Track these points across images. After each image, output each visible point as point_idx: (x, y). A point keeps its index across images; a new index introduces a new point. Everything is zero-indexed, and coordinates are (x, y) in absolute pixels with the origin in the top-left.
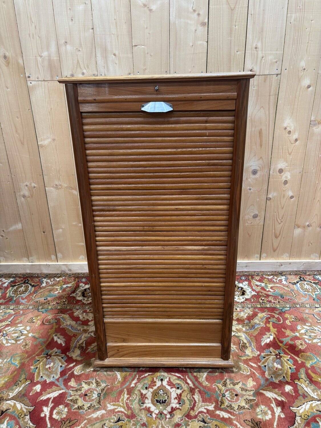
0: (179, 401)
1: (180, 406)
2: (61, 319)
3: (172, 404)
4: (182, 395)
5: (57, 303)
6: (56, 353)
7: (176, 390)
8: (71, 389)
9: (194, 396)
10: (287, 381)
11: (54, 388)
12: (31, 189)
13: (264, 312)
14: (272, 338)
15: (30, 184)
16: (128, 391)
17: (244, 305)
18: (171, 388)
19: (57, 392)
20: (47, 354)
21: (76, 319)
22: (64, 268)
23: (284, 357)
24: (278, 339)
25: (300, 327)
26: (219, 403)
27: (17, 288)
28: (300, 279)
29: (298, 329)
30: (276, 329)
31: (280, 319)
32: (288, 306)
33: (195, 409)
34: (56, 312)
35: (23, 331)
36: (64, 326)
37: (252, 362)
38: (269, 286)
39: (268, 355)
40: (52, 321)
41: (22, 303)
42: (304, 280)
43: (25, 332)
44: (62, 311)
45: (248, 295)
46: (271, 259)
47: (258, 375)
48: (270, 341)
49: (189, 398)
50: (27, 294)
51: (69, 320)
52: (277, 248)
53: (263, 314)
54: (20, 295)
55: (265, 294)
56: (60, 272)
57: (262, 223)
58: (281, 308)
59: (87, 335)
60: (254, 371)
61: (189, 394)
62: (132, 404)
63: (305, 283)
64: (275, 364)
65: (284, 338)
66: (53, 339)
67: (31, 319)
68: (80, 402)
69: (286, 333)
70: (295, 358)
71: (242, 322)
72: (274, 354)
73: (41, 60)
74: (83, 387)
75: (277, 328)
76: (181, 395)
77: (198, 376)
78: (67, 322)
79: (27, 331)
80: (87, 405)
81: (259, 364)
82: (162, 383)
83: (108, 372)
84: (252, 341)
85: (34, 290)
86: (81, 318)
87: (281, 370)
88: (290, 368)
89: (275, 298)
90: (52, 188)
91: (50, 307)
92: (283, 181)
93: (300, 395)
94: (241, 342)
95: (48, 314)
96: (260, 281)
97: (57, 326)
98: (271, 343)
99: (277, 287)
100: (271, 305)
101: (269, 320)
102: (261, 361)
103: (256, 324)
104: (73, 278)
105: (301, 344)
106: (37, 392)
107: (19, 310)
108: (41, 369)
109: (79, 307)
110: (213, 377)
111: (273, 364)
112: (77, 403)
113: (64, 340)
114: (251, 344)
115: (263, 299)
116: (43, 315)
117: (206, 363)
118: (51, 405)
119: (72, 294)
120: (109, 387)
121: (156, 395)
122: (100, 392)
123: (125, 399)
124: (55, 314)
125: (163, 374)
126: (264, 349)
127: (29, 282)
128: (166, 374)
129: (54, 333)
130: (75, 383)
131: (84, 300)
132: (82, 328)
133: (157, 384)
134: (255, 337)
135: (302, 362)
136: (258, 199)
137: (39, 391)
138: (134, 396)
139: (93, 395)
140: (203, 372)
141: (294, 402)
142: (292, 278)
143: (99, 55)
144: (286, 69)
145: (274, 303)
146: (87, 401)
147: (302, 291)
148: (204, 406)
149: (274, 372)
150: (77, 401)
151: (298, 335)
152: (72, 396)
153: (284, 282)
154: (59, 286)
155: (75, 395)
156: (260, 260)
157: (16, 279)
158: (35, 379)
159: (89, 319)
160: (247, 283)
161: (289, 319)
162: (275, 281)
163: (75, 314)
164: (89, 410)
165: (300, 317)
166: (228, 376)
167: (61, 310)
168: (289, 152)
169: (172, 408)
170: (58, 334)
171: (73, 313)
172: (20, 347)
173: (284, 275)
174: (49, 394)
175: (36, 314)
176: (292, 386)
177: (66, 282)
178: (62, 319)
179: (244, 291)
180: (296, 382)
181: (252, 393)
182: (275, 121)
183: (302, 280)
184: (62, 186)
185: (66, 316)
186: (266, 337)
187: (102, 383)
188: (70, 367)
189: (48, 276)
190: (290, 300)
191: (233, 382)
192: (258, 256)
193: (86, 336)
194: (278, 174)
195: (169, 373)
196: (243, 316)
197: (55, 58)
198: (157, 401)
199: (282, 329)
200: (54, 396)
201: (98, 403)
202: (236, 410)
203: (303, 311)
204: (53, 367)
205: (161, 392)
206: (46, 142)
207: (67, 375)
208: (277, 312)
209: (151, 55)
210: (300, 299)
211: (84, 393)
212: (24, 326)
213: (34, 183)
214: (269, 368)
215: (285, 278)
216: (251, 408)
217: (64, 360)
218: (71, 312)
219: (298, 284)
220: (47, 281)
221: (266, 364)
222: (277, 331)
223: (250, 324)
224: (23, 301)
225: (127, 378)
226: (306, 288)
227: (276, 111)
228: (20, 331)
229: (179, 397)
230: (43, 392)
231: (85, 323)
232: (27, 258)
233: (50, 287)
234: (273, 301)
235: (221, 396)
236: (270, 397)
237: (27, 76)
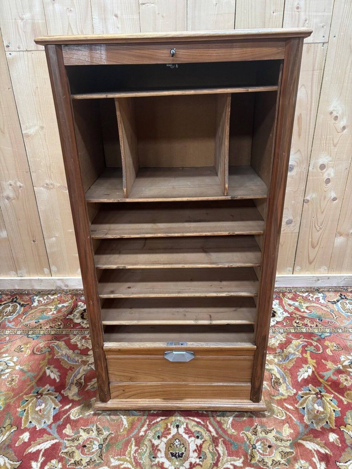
0: (199, 454)
1: (200, 461)
2: (55, 347)
3: (191, 458)
4: (204, 446)
5: (50, 326)
6: (48, 391)
7: (195, 440)
8: (66, 438)
9: (217, 448)
10: (331, 428)
11: (46, 436)
12: (16, 189)
13: (299, 338)
14: (310, 372)
15: (15, 183)
16: (136, 442)
17: (275, 329)
18: (189, 437)
19: (49, 441)
20: (37, 393)
21: (74, 347)
22: (59, 284)
23: (326, 396)
24: (318, 373)
25: (344, 358)
26: (249, 457)
27: (3, 309)
28: (340, 296)
29: (341, 360)
30: (315, 361)
31: (319, 347)
32: (328, 330)
33: (220, 464)
34: (50, 338)
35: (9, 363)
36: (59, 356)
37: (287, 403)
38: (304, 305)
39: (306, 394)
40: (44, 349)
41: (8, 327)
42: (346, 298)
43: (12, 364)
44: (57, 337)
45: (279, 317)
46: (306, 273)
47: (295, 420)
48: (309, 376)
49: (211, 451)
50: (15, 315)
51: (65, 348)
52: (314, 260)
53: (299, 341)
54: (6, 317)
55: (300, 316)
56: (55, 288)
57: (297, 230)
58: (320, 334)
59: (86, 367)
60: (290, 414)
61: (211, 446)
62: (141, 459)
63: (347, 302)
64: (316, 405)
65: (325, 372)
66: (45, 373)
67: (19, 347)
68: (78, 456)
69: (327, 365)
70: (339, 398)
71: (273, 352)
72: (314, 392)
73: (22, 23)
74: (81, 436)
75: (316, 359)
76: (201, 446)
77: (222, 421)
78: (63, 351)
79: (14, 362)
80: (86, 459)
81: (296, 406)
82: (178, 430)
83: (112, 416)
84: (286, 375)
85: (23, 310)
86: (79, 345)
87: (323, 413)
88: (334, 411)
89: (312, 320)
90: (42, 188)
91: (42, 332)
92: (325, 180)
93: (347, 446)
94: (273, 378)
95: (40, 340)
96: (293, 299)
97: (51, 357)
98: (309, 378)
99: (314, 306)
100: (307, 329)
101: (306, 349)
102: (298, 402)
103: (290, 354)
104: (70, 296)
105: (346, 380)
106: (25, 443)
107: (5, 336)
108: (29, 412)
109: (77, 332)
110: (240, 422)
111: (313, 406)
112: (73, 457)
113: (58, 374)
114: (286, 380)
115: (297, 322)
116: (33, 343)
117: (232, 406)
118: (41, 459)
119: (69, 315)
120: (113, 435)
121: (171, 447)
122: (102, 443)
123: (132, 452)
124: (48, 341)
125: (179, 418)
126: (302, 386)
127: (17, 301)
128: (182, 419)
129: (46, 366)
130: (71, 431)
131: (83, 323)
132: (80, 358)
133: (171, 432)
134: (290, 370)
135: (348, 403)
136: (293, 202)
137: (26, 440)
138: (143, 448)
139: (94, 446)
140: (228, 416)
141: (341, 456)
142: (331, 296)
143: (95, 16)
144: (335, 37)
145: (311, 327)
146: (86, 455)
147: (344, 312)
148: (230, 461)
149: (315, 416)
150: (74, 454)
151: (341, 368)
152: (68, 447)
153: (322, 301)
154: (53, 306)
155: (71, 446)
156: (293, 274)
157: (2, 297)
158: (23, 425)
159: (88, 347)
160: (278, 301)
161: (329, 347)
162: (311, 299)
163: (72, 341)
164: (89, 467)
165: (343, 344)
166: (259, 422)
167: (55, 336)
168: (335, 143)
169: (191, 463)
170: (52, 367)
171: (70, 339)
172: (5, 383)
173: (322, 292)
174: (39, 445)
175: (25, 341)
176: (338, 434)
177: (62, 301)
178: (57, 347)
179: (275, 312)
180: (342, 429)
181: (288, 443)
182: (319, 104)
183: (343, 299)
184: (54, 186)
185: (61, 343)
186: (303, 371)
187: (104, 431)
188: (65, 410)
189: (40, 293)
190: (330, 323)
191: (265, 429)
192: (291, 269)
193: (85, 369)
194: (319, 170)
195: (186, 418)
196: (274, 344)
197: (40, 21)
198: (172, 454)
199: (322, 360)
200: (46, 448)
201: (99, 457)
202: (270, 467)
203: (347, 337)
204: (44, 409)
205: (177, 443)
206: (31, 131)
207: (62, 420)
208: (315, 339)
209: (163, 16)
210: (342, 321)
211: (82, 443)
212: (10, 356)
213: (19, 181)
214: (308, 410)
215: (322, 295)
216: (288, 464)
217: (58, 400)
218: (68, 338)
219: (339, 303)
220: (39, 299)
221: (305, 406)
222: (316, 363)
223: (283, 354)
224: (10, 325)
225: (135, 424)
226: (348, 308)
227: (321, 90)
228: (5, 362)
229: (199, 449)
230: (32, 442)
231: (84, 352)
232: (15, 271)
233: (42, 307)
234: (309, 325)
235: (251, 448)
236: (310, 448)
237: (5, 45)
